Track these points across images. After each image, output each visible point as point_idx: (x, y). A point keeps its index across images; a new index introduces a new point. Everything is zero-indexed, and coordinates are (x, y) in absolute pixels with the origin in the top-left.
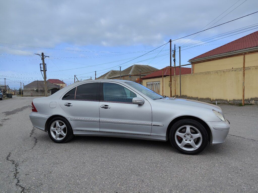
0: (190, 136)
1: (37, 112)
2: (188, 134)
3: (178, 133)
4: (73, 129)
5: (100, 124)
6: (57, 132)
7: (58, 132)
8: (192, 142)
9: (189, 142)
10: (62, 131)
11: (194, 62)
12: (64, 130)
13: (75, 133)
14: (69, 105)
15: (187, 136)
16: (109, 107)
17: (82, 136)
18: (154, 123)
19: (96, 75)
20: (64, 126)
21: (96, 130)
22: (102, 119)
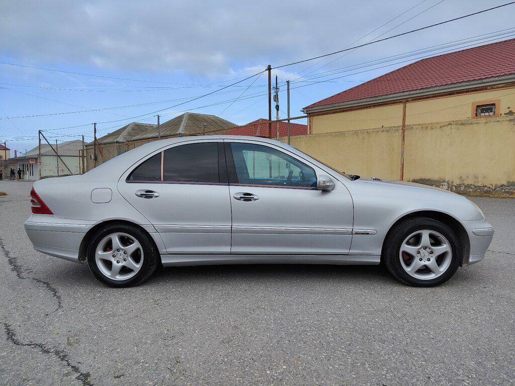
0: (429, 251)
1: (52, 213)
2: (425, 248)
3: (405, 247)
4: (162, 250)
5: (233, 236)
6: (114, 262)
7: (118, 262)
8: (431, 263)
9: (427, 263)
10: (129, 258)
11: (312, 112)
12: (136, 256)
13: (165, 260)
14: (148, 195)
15: (422, 251)
16: (255, 197)
17: (185, 265)
18: (357, 229)
19: (95, 132)
20: (135, 245)
21: (222, 251)
22: (237, 226)
